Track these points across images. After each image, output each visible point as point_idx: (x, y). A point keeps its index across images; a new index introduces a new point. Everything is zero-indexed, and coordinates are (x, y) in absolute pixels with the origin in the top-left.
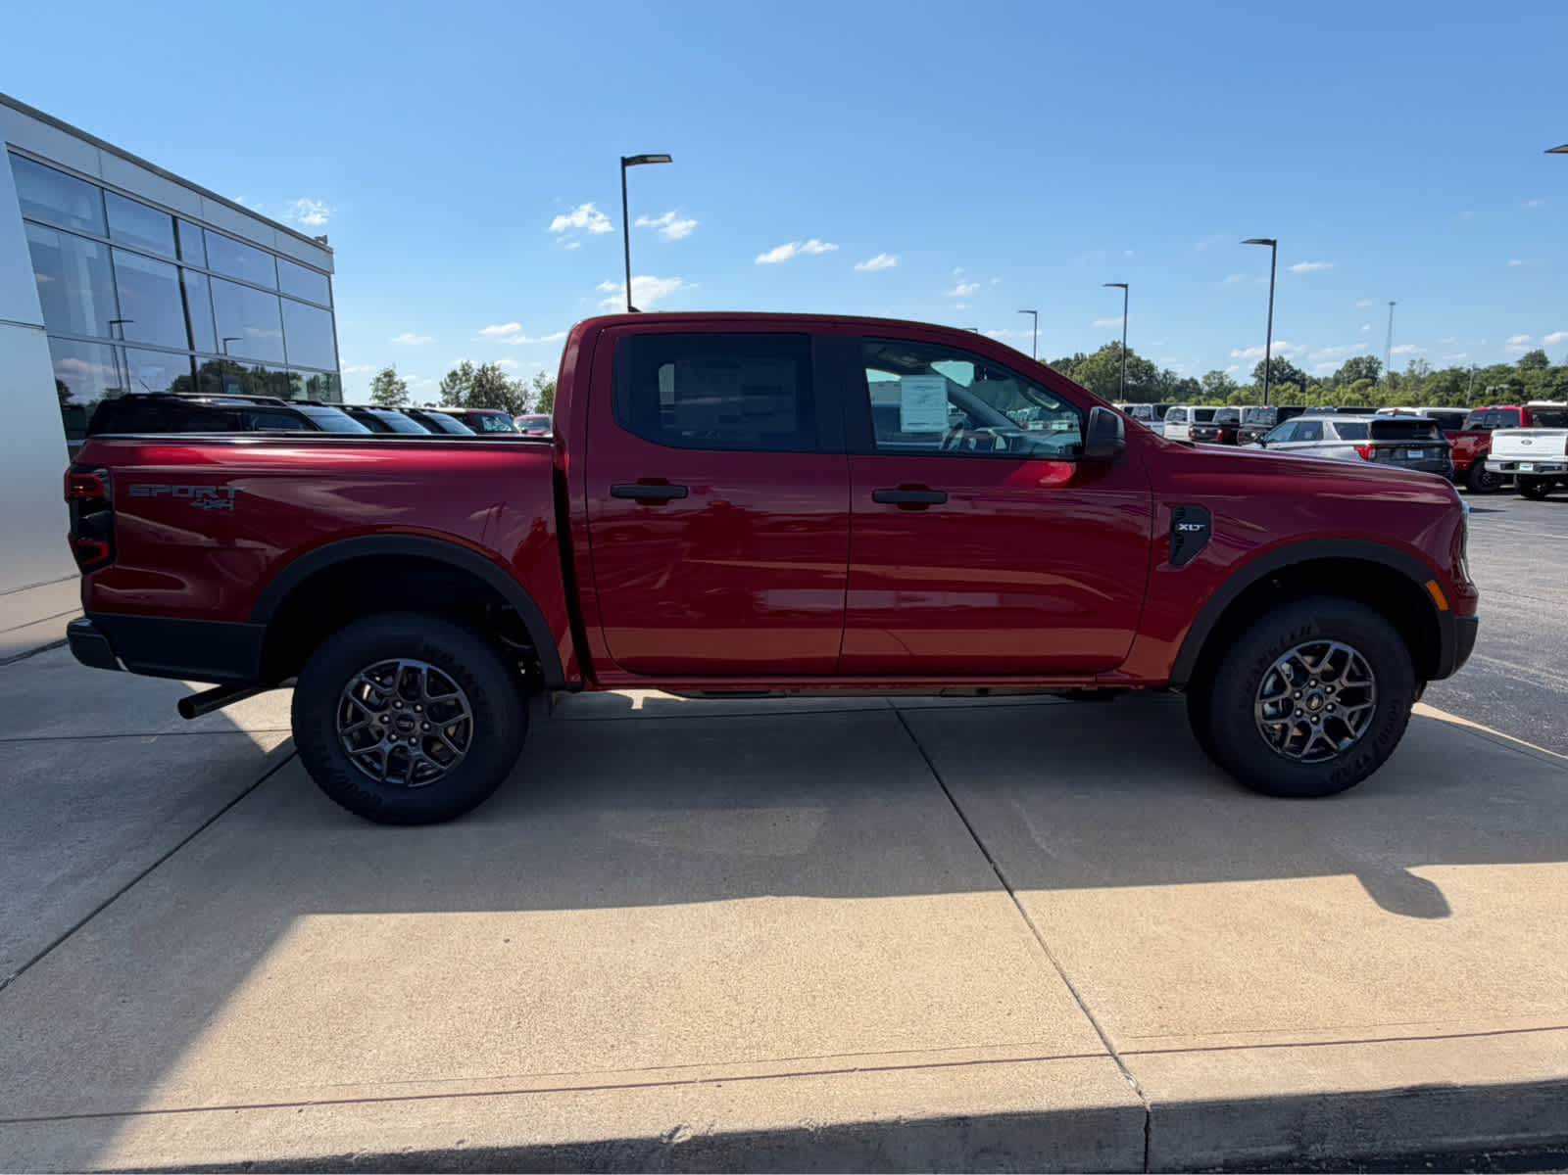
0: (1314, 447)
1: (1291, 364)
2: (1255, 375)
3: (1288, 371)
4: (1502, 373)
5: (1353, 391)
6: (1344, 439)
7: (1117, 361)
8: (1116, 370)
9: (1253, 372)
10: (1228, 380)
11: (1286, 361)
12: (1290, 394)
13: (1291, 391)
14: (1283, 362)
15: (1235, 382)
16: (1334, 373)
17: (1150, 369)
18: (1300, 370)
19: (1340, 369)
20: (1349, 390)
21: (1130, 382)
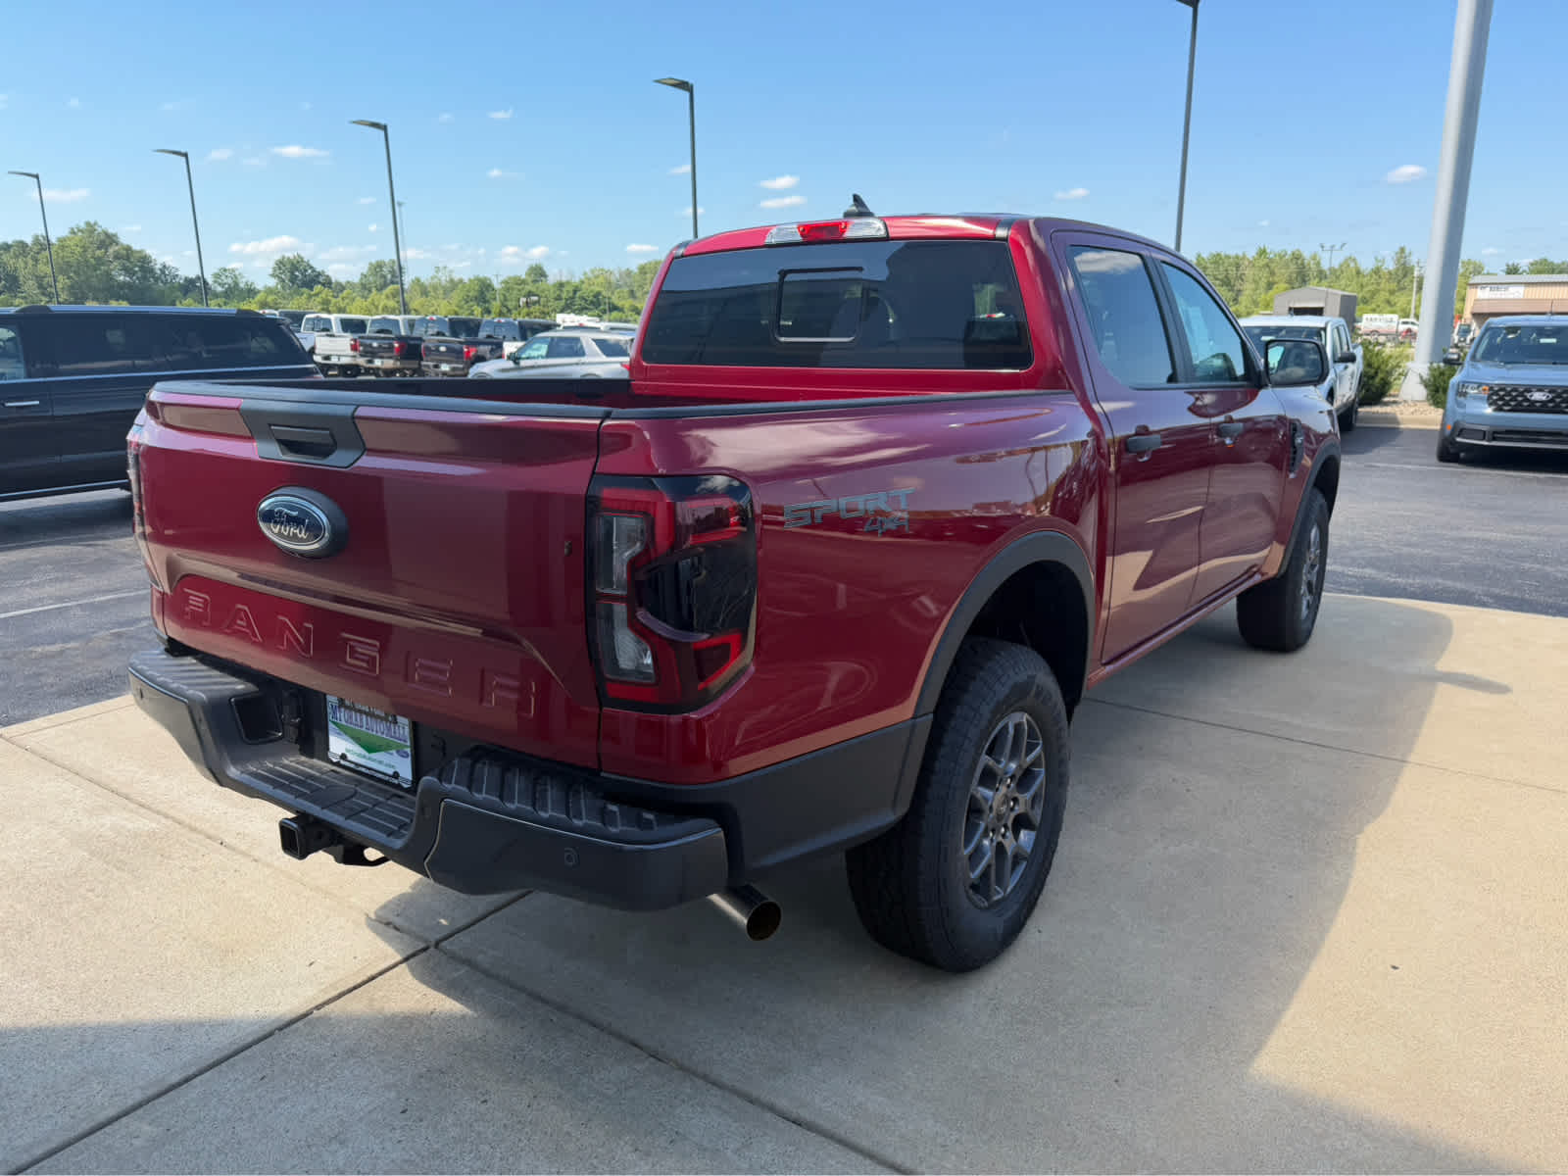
0: (577, 364)
1: (312, 263)
2: (273, 275)
3: (310, 271)
4: (520, 284)
5: (387, 297)
6: (608, 355)
7: (99, 248)
8: (100, 261)
9: (271, 271)
10: (244, 280)
11: (305, 260)
12: (323, 299)
13: (323, 295)
14: (302, 261)
15: (252, 283)
16: (359, 277)
17: (145, 261)
18: (323, 272)
19: (365, 271)
20: (383, 297)
21: (122, 278)
